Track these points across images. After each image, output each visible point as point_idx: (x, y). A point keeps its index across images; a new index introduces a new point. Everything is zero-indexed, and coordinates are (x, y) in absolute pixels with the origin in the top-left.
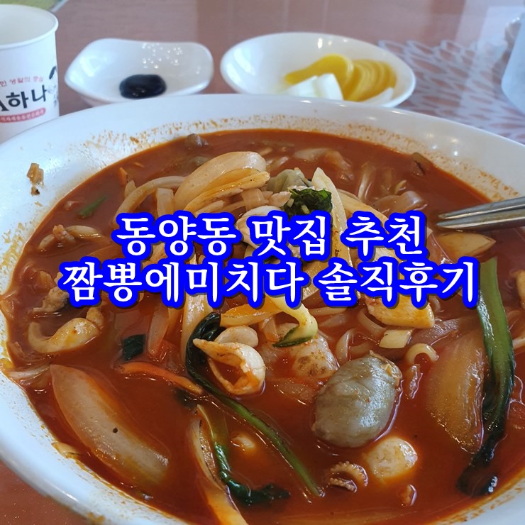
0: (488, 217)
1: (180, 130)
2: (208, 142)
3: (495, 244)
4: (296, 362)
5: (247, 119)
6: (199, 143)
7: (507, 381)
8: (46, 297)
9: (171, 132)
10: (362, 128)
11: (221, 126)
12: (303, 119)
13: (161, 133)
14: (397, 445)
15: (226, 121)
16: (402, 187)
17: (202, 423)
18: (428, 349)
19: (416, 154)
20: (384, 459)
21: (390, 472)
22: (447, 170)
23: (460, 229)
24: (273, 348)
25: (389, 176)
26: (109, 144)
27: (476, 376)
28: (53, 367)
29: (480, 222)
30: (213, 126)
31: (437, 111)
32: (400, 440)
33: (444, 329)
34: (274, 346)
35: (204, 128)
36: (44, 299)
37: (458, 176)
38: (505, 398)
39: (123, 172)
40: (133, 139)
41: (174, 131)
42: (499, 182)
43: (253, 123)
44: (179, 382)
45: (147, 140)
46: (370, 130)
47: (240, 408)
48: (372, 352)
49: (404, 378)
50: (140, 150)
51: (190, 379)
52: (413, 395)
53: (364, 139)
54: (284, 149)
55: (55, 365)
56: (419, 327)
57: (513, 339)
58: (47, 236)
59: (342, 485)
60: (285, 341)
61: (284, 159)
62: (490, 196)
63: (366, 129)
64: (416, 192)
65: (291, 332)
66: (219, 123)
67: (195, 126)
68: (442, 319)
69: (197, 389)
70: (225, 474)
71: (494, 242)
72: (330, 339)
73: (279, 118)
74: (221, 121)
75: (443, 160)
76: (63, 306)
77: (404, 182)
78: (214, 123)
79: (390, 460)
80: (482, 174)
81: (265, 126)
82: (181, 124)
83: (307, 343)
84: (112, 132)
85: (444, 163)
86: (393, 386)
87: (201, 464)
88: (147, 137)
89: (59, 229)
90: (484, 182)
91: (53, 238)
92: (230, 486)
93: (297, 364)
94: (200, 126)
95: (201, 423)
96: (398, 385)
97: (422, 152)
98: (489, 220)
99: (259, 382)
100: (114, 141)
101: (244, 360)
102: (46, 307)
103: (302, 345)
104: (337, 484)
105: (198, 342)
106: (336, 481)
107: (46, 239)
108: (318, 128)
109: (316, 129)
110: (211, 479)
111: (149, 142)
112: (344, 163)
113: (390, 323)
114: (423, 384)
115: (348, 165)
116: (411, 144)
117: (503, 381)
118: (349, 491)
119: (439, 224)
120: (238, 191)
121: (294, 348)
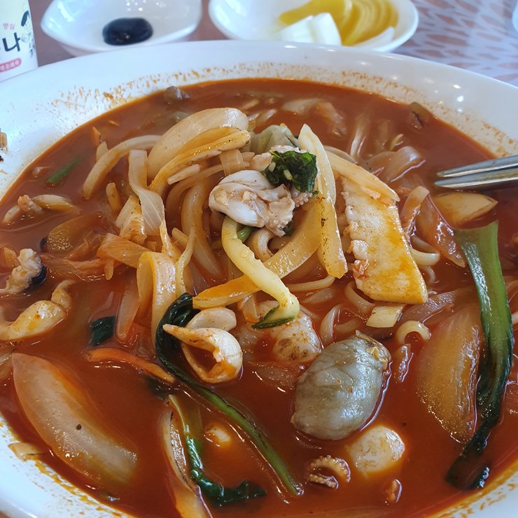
0: (490, 175)
1: (158, 82)
2: (189, 94)
3: (497, 205)
4: (277, 344)
5: (232, 68)
6: (179, 95)
7: (505, 361)
8: (10, 276)
9: (148, 86)
10: (357, 76)
11: (203, 76)
12: (293, 67)
13: (138, 87)
14: (383, 436)
15: (209, 70)
16: (399, 141)
17: (174, 415)
18: (420, 328)
19: (414, 103)
20: (368, 451)
21: (375, 466)
22: (448, 122)
23: (460, 189)
24: (252, 329)
25: (384, 128)
26: (80, 101)
27: (470, 356)
28: (15, 356)
29: (481, 180)
30: (195, 76)
31: (442, 51)
32: (387, 429)
33: (438, 304)
34: (253, 327)
35: (185, 79)
36: (8, 279)
37: (459, 128)
38: (501, 381)
39: (96, 132)
40: (107, 95)
41: (151, 83)
42: (504, 134)
43: (239, 72)
44: (150, 370)
45: (122, 96)
46: (365, 77)
47: (215, 398)
48: (358, 333)
49: (392, 359)
50: (114, 107)
51: (161, 367)
52: (403, 378)
53: (359, 88)
54: (271, 101)
55: (18, 354)
56: (410, 302)
57: (513, 312)
58: (11, 207)
59: (322, 482)
60: (264, 322)
61: (271, 113)
62: (493, 150)
63: (361, 77)
64: (414, 148)
65: (271, 312)
66: (201, 73)
67: (174, 78)
68: (436, 291)
69: (168, 377)
70: (196, 473)
71: (496, 202)
72: (315, 316)
73: (266, 66)
74: (203, 71)
75: (443, 111)
76: (27, 287)
77: (401, 136)
78: (196, 73)
79: (374, 453)
80: (485, 125)
81: (252, 75)
82: (159, 75)
83: (288, 323)
84: (83, 88)
85: (444, 113)
86: (379, 371)
87: (171, 462)
88: (122, 92)
89: (25, 199)
90: (488, 134)
91: (19, 209)
92: (202, 486)
93: (277, 347)
94: (181, 77)
95: (172, 415)
96: (385, 368)
97: (421, 102)
98: (492, 179)
99: (235, 369)
100: (86, 98)
101: (218, 348)
102: (9, 288)
103: (284, 326)
104: (317, 481)
105: (169, 328)
106: (315, 478)
107: (11, 211)
108: (309, 77)
109: (307, 78)
110: (181, 479)
111: (125, 96)
112: (336, 115)
113: (380, 299)
114: (413, 366)
115: (341, 118)
116: (410, 93)
117: (500, 361)
118: (330, 488)
119: (437, 183)
120: (215, 153)
121: (275, 329)
